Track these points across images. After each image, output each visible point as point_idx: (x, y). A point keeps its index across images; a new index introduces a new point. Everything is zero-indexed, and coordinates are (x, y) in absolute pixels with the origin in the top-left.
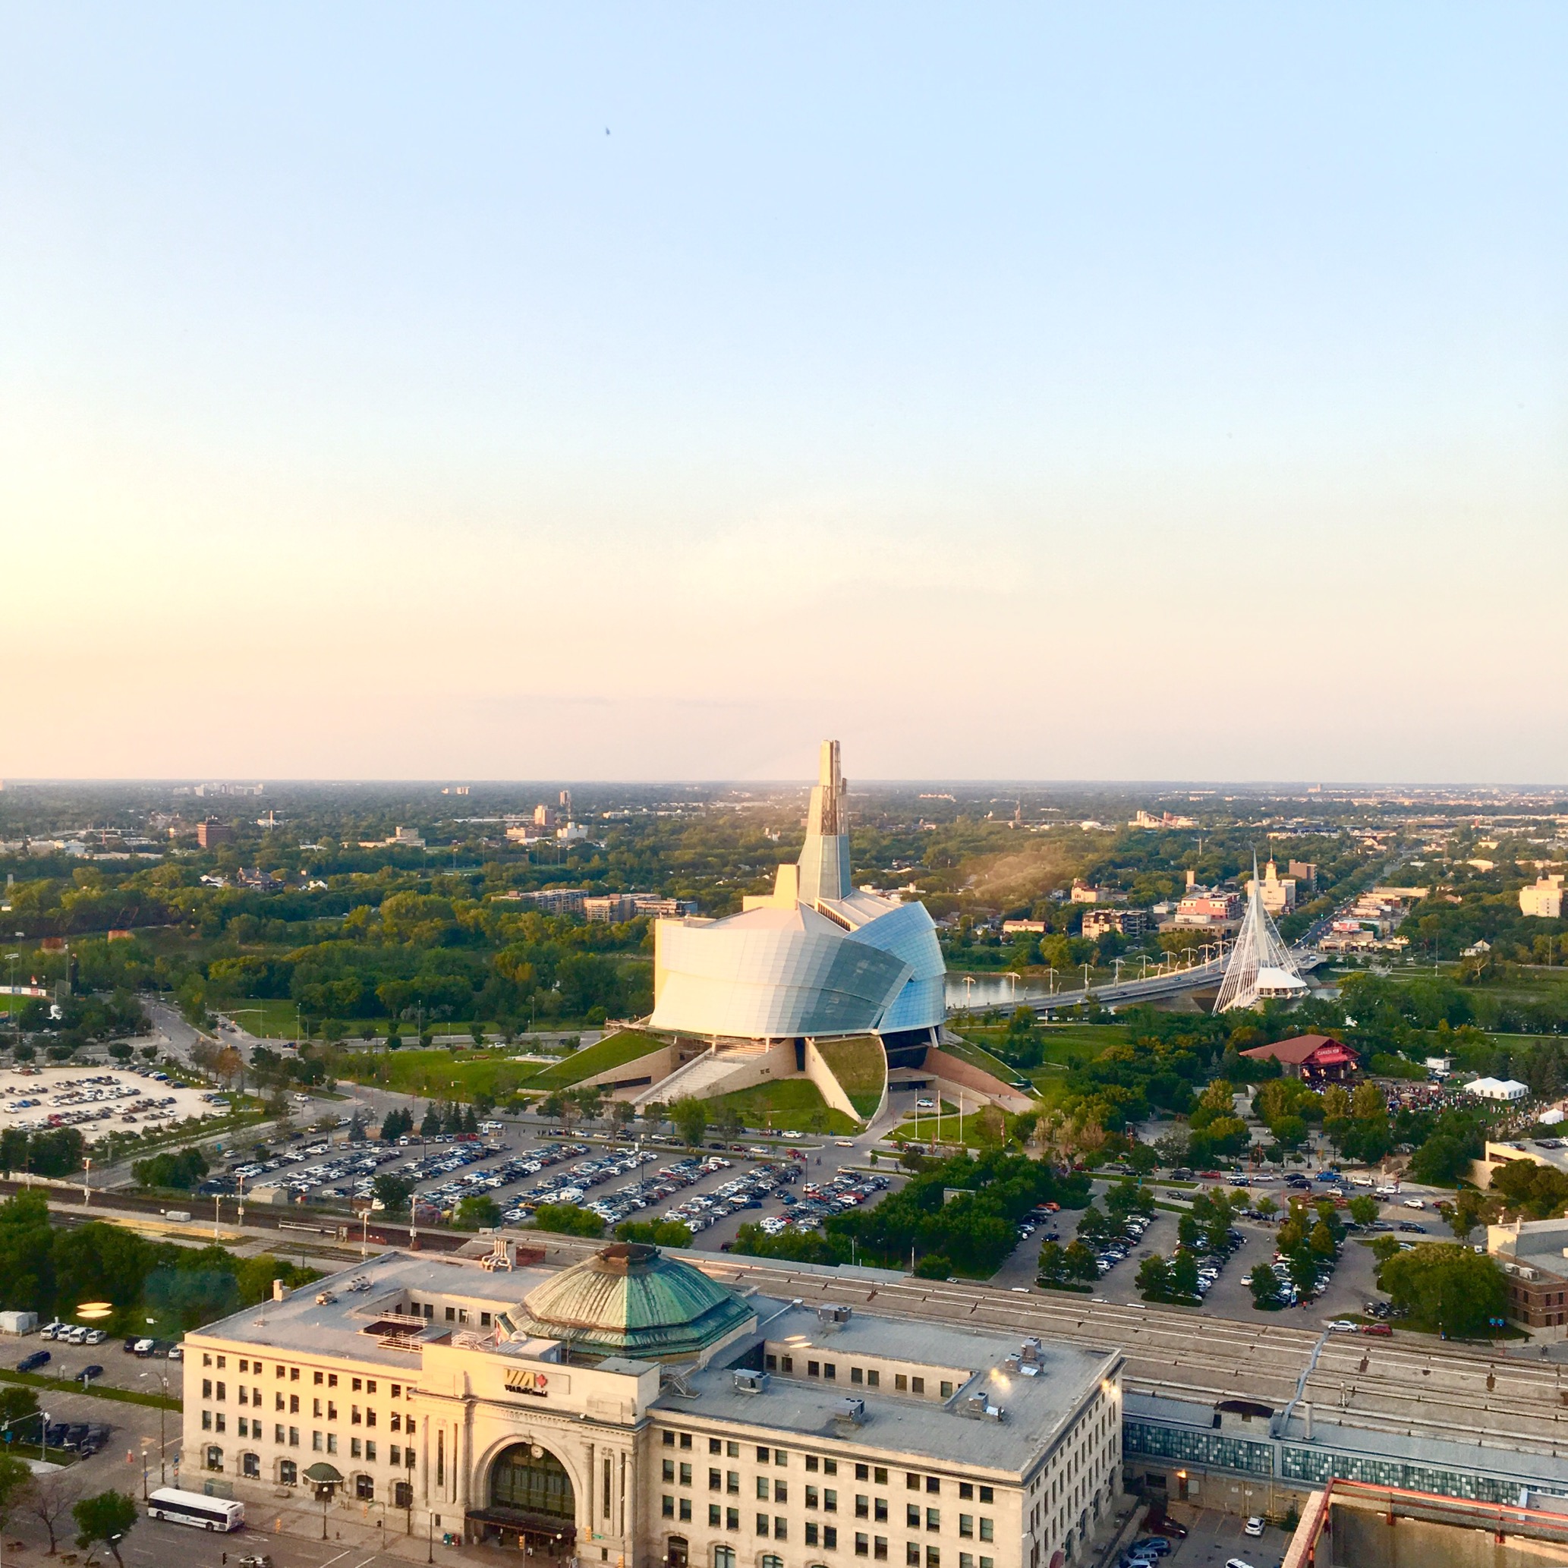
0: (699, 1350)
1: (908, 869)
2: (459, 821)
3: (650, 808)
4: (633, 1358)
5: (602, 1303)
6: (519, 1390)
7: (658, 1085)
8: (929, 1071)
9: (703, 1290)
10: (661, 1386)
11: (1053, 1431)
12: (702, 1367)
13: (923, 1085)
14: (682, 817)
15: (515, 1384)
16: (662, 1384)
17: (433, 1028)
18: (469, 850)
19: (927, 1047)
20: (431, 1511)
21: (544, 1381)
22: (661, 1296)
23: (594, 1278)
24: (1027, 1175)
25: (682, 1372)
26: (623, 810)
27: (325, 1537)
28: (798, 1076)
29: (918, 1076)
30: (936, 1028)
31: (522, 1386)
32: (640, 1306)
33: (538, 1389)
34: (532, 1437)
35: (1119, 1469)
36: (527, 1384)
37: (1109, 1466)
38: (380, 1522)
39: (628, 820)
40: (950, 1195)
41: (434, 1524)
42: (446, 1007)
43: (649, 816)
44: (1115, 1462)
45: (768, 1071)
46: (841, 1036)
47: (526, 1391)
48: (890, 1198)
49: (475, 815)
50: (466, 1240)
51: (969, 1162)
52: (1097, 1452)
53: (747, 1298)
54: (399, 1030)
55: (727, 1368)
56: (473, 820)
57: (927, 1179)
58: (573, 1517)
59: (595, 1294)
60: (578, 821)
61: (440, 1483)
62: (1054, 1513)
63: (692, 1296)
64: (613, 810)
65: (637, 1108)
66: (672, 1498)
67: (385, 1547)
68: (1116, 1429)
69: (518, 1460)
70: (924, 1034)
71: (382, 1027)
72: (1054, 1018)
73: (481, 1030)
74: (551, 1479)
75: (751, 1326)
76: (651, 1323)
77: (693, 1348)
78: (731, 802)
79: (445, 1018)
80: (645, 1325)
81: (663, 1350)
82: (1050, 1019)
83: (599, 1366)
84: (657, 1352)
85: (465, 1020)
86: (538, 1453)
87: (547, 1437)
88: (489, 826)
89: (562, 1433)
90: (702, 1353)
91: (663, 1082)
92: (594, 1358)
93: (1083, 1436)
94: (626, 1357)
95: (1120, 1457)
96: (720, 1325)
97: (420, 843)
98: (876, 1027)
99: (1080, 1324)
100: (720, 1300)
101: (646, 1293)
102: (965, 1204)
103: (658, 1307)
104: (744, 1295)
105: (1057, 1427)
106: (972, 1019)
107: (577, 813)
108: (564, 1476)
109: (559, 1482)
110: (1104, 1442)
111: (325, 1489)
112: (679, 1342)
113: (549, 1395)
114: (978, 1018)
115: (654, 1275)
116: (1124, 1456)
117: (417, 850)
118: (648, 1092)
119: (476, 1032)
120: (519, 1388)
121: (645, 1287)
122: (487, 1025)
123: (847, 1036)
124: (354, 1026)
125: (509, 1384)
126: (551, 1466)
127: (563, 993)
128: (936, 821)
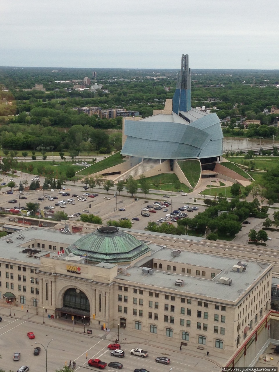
0: (131, 261)
1: (214, 101)
2: (57, 82)
3: (124, 78)
4: (109, 263)
5: (99, 245)
6: (72, 272)
7: (123, 174)
8: (216, 171)
9: (133, 242)
10: (118, 272)
11: (247, 289)
12: (132, 266)
13: (214, 176)
14: (135, 82)
15: (70, 270)
16: (118, 271)
17: (47, 154)
18: (61, 92)
19: (216, 163)
20: (44, 308)
21: (79, 269)
22: (118, 243)
23: (97, 237)
24: (247, 207)
25: (125, 267)
26: (115, 79)
27: (10, 315)
28: (171, 172)
29: (212, 173)
30: (219, 157)
31: (73, 270)
32: (112, 246)
33: (78, 271)
34: (76, 286)
35: (270, 302)
36: (74, 270)
37: (266, 301)
38: (27, 311)
39: (117, 83)
40: (220, 213)
41: (45, 312)
42: (52, 146)
43: (123, 81)
44: (268, 299)
45: (160, 170)
46: (186, 159)
47: (74, 272)
48: (199, 214)
49: (62, 80)
50: (56, 224)
51: (227, 202)
52: (262, 296)
53: (148, 245)
54: (35, 154)
55: (140, 267)
56: (62, 82)
57: (212, 208)
58: (89, 311)
59: (97, 242)
60: (99, 83)
61: (47, 299)
62: (246, 314)
63: (129, 244)
64: (112, 79)
65: (115, 182)
66: (121, 306)
67: (29, 319)
68: (269, 289)
69: (72, 293)
70: (215, 159)
71: (30, 153)
72: (261, 154)
73: (63, 154)
74: (82, 300)
75: (149, 254)
76: (115, 252)
77: (129, 260)
78: (152, 77)
79: (51, 150)
80: (114, 253)
81: (119, 261)
82: (260, 154)
83: (97, 265)
84: (117, 261)
85: (58, 151)
86: (78, 291)
87: (81, 287)
88: (67, 84)
89: (86, 285)
90: (132, 262)
91: (124, 173)
92: (96, 262)
93: (257, 291)
94: (107, 263)
95: (270, 298)
96: (138, 254)
97: (43, 90)
98: (198, 156)
99: (260, 255)
100: (138, 245)
101: (114, 242)
102: (225, 216)
103: (118, 247)
104: (147, 244)
105: (249, 288)
106: (232, 154)
107: (98, 80)
108: (87, 299)
109: (85, 301)
110: (264, 293)
111: (10, 300)
112: (125, 258)
113: (81, 273)
114: (234, 154)
115: (117, 237)
116: (271, 297)
117: (42, 92)
118: (119, 177)
119: (62, 155)
120: (71, 271)
121: (113, 241)
122: (65, 153)
123: (188, 159)
124: (20, 152)
125: (68, 269)
126: (82, 295)
127: (91, 143)
128: (224, 84)
